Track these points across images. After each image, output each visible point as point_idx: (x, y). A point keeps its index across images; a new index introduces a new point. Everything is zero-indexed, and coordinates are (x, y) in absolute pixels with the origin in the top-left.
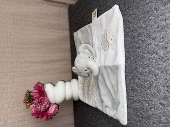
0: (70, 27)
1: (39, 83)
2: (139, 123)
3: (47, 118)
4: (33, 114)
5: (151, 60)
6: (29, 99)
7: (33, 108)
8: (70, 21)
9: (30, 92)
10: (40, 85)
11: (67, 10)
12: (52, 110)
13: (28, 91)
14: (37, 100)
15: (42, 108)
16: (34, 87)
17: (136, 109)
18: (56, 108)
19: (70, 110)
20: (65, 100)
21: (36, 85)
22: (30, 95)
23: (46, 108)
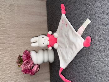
0: (47, 14)
1: (27, 50)
2: (96, 77)
3: (32, 73)
4: (23, 71)
5: (105, 30)
6: (20, 61)
7: (22, 67)
8: (47, 10)
9: (21, 56)
11: (46, 3)
12: (35, 68)
13: (20, 55)
14: (25, 61)
15: (28, 67)
16: (23, 53)
17: (93, 67)
18: (38, 67)
19: (47, 69)
20: (44, 62)
21: (25, 52)
22: (20, 58)
23: (31, 67)
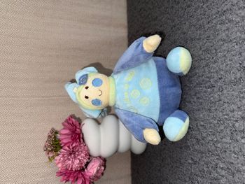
0: (129, 22)
1: (72, 116)
3: (84, 182)
4: (60, 174)
6: (54, 145)
7: (59, 162)
9: (56, 133)
10: (73, 120)
12: (93, 169)
13: (53, 129)
14: (66, 147)
15: (76, 164)
16: (63, 124)
18: (100, 166)
19: (126, 169)
20: (117, 151)
21: (67, 121)
22: (55, 137)
23: (83, 165)
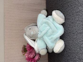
6: (24, 50)
7: (26, 56)
9: (25, 46)
12: (37, 58)
13: (24, 45)
14: (29, 51)
16: (27, 44)
18: (39, 56)
23: (34, 56)
